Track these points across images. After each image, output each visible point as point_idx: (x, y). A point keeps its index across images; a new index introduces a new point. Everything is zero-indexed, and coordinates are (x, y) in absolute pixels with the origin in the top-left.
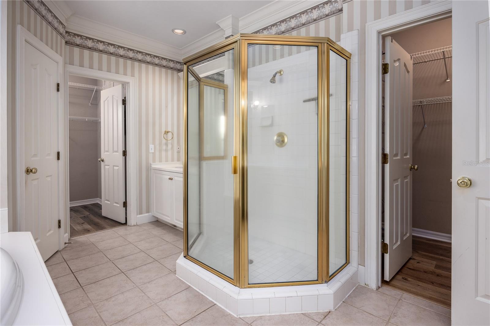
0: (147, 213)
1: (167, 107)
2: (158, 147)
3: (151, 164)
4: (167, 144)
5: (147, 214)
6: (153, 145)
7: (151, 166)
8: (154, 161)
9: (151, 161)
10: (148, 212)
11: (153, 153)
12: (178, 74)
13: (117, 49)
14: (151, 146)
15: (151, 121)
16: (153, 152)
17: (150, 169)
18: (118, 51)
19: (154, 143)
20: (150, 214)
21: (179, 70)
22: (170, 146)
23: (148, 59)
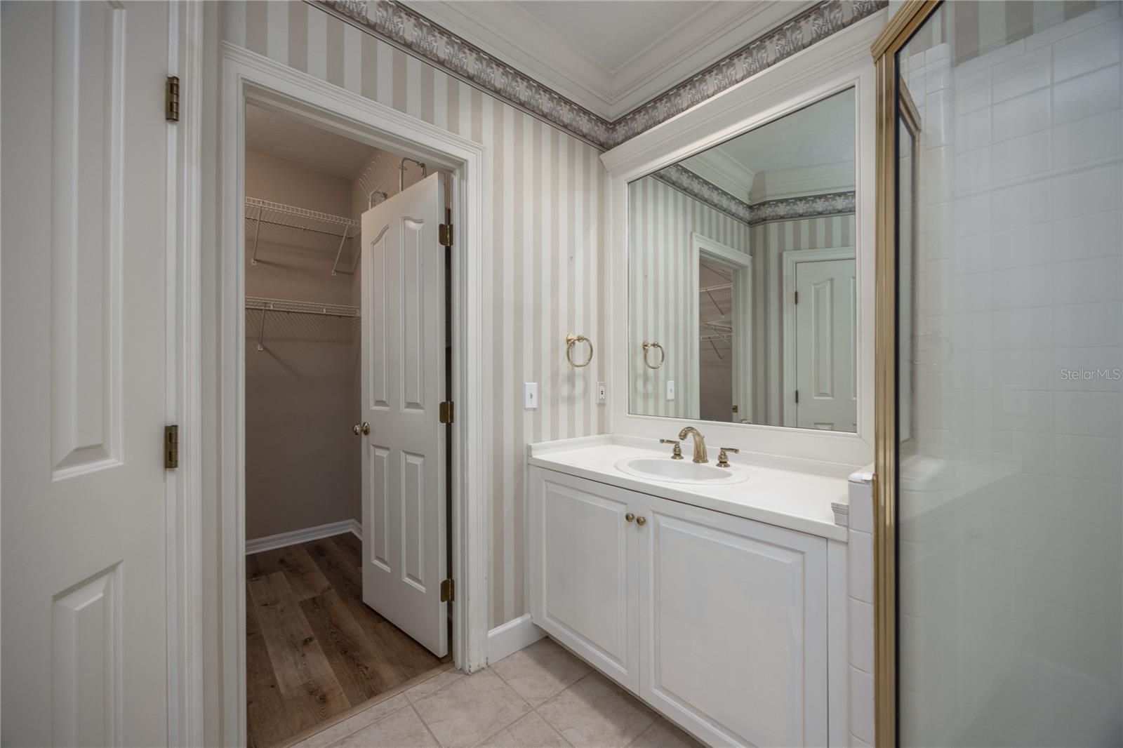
0: (516, 616)
1: (571, 258)
2: (547, 389)
3: (529, 449)
4: (571, 379)
5: (518, 621)
6: (536, 383)
7: (529, 455)
8: (538, 438)
9: (528, 439)
10: (519, 612)
11: (534, 409)
12: (601, 156)
13: (428, 33)
14: (531, 387)
15: (528, 300)
16: (536, 406)
17: (525, 465)
18: (429, 40)
19: (537, 377)
20: (527, 617)
21: (602, 145)
22: (579, 385)
23: (523, 92)
